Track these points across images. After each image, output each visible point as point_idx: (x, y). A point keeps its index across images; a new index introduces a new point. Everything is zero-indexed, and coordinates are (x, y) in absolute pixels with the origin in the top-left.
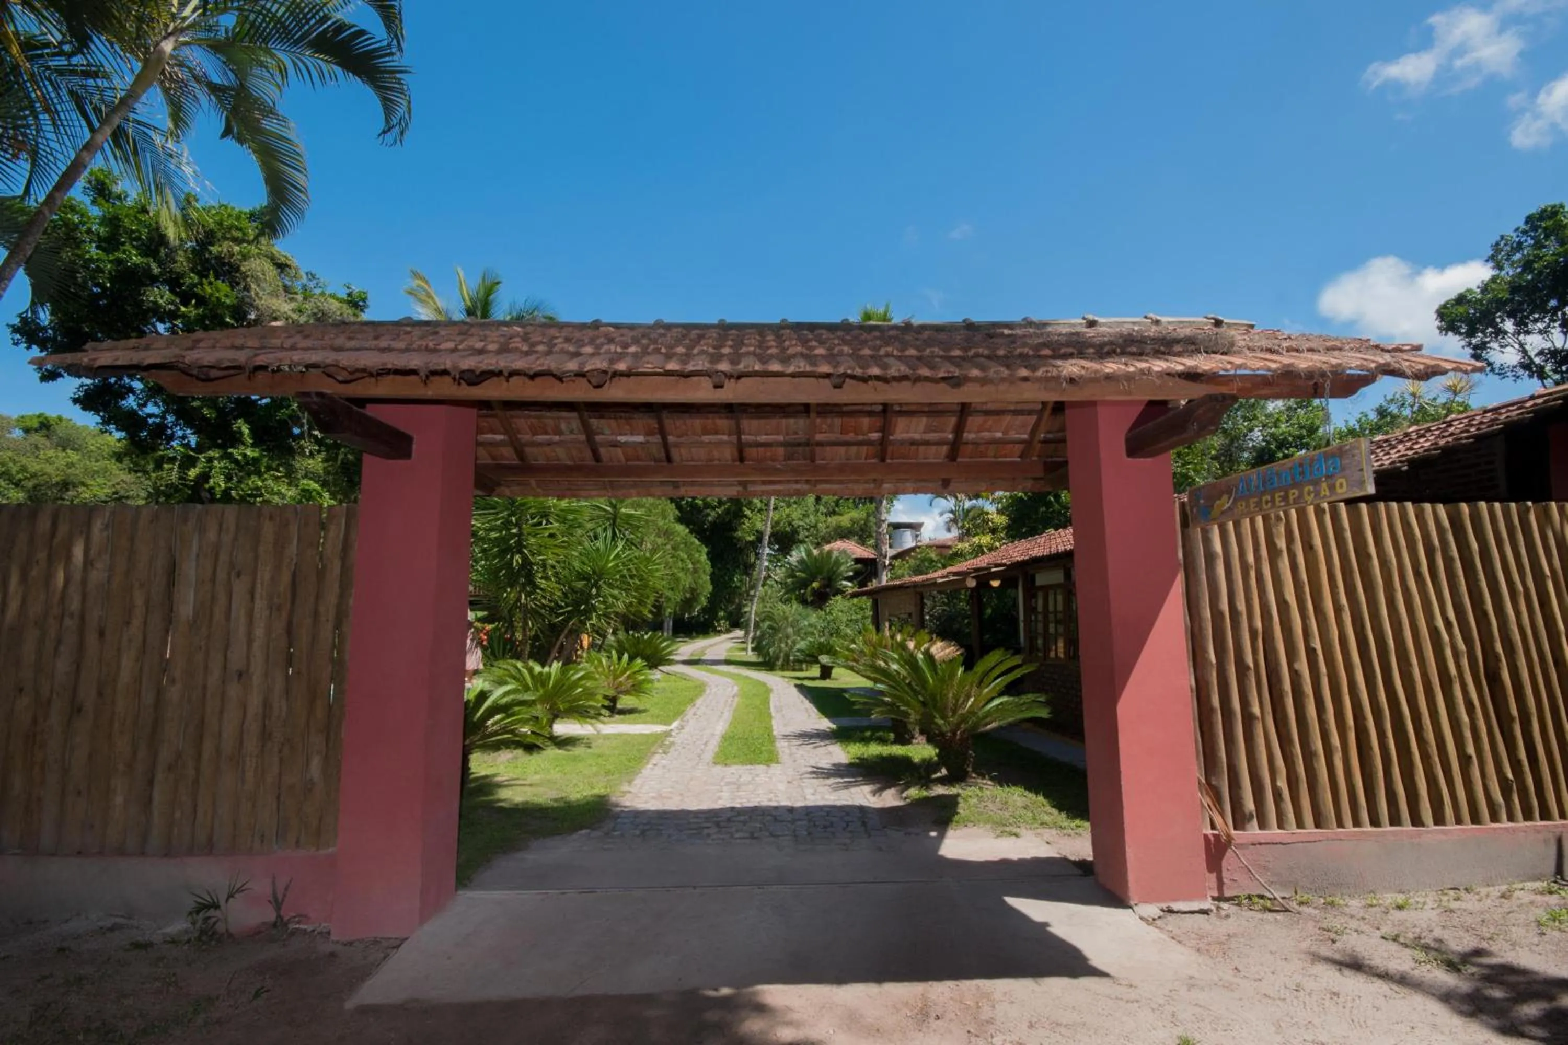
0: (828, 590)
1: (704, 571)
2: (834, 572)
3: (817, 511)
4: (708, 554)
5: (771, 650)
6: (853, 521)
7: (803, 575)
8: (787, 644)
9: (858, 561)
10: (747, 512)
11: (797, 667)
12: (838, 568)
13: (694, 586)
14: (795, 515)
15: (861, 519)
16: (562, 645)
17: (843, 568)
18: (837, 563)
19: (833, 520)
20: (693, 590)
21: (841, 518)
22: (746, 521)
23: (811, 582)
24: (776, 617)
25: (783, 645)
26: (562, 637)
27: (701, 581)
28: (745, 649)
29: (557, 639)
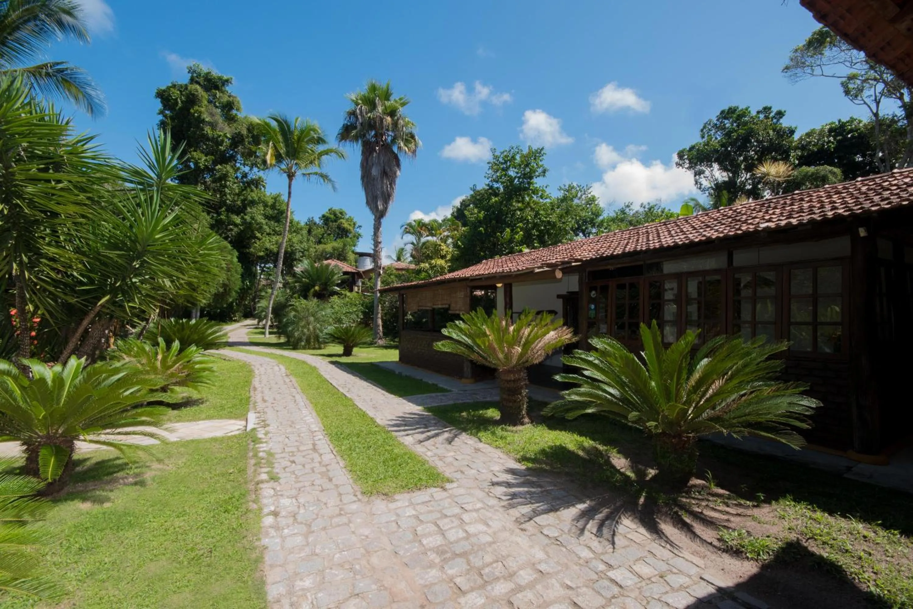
0: (325, 292)
1: (236, 271)
2: (329, 280)
3: (308, 240)
4: (238, 258)
5: (296, 334)
6: (334, 249)
7: (307, 281)
8: (308, 330)
9: (345, 273)
10: (258, 235)
11: (317, 346)
12: (332, 277)
13: (226, 282)
14: (295, 240)
15: (339, 248)
16: (86, 331)
17: (336, 277)
18: (333, 273)
19: (321, 247)
20: (224, 285)
21: (325, 246)
22: (257, 241)
23: (314, 286)
24: (299, 309)
25: (305, 330)
26: (85, 323)
27: (233, 279)
28: (264, 333)
29: (79, 323)
